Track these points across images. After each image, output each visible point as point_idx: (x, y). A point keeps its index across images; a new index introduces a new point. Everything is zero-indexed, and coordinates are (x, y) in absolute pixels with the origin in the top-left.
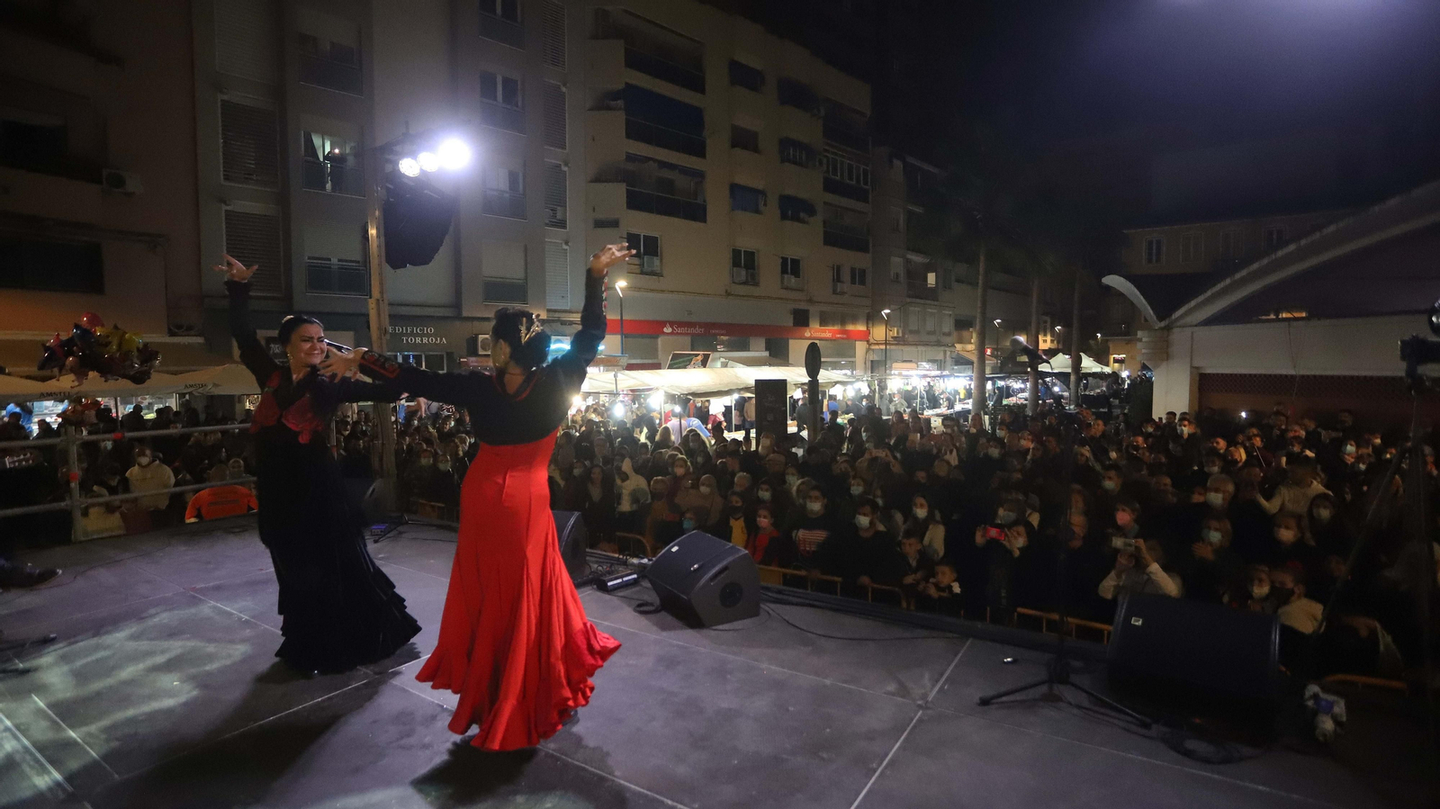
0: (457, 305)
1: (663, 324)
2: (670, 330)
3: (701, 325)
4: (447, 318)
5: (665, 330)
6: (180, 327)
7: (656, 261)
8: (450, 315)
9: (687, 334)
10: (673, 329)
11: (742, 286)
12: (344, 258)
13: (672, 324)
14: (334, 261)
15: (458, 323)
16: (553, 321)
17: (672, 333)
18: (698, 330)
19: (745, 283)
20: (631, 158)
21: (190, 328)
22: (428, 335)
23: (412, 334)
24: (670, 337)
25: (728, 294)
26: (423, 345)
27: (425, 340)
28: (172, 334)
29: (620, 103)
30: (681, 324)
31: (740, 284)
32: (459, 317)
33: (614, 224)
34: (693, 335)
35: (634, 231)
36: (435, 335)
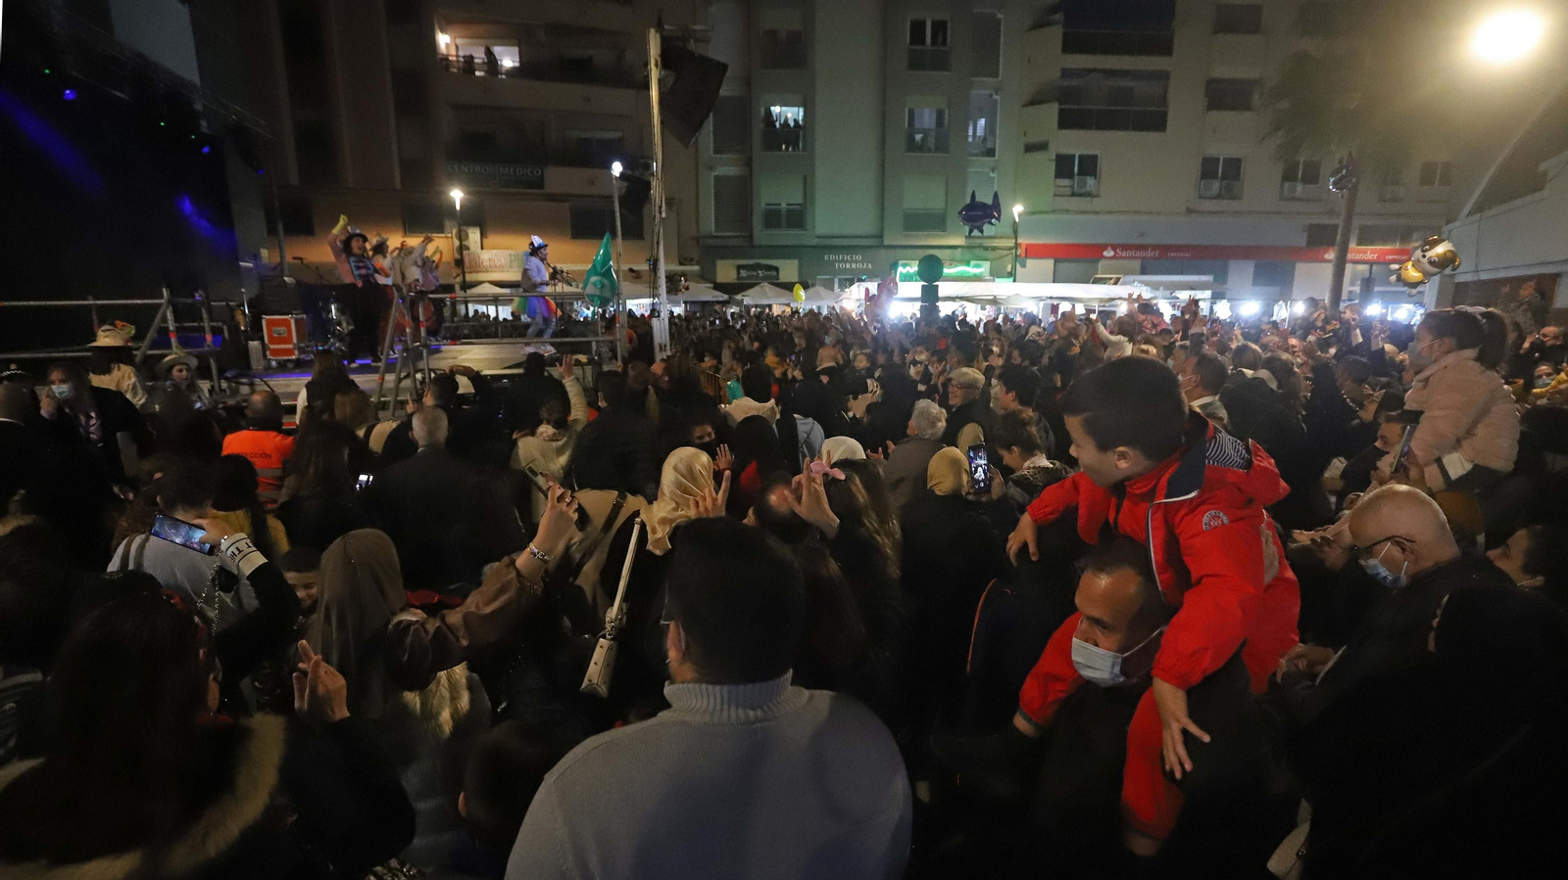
0: (880, 236)
1: (1104, 247)
2: (1112, 253)
3: (1154, 247)
4: (871, 247)
5: (1105, 253)
6: (685, 259)
7: (1090, 181)
8: (874, 244)
9: (1135, 258)
10: (1116, 252)
11: (1214, 201)
12: (791, 202)
13: (1114, 247)
14: (784, 205)
15: (883, 251)
16: (974, 247)
17: (1114, 257)
18: (1150, 254)
19: (1218, 197)
20: (1066, 73)
21: (691, 260)
22: (856, 262)
23: (843, 261)
24: (1111, 262)
25: (1189, 211)
26: (851, 269)
27: (854, 266)
28: (681, 264)
29: (1059, 16)
30: (1125, 247)
31: (1211, 198)
32: (882, 246)
33: (1042, 147)
34: (1143, 259)
35: (1066, 151)
36: (862, 262)
